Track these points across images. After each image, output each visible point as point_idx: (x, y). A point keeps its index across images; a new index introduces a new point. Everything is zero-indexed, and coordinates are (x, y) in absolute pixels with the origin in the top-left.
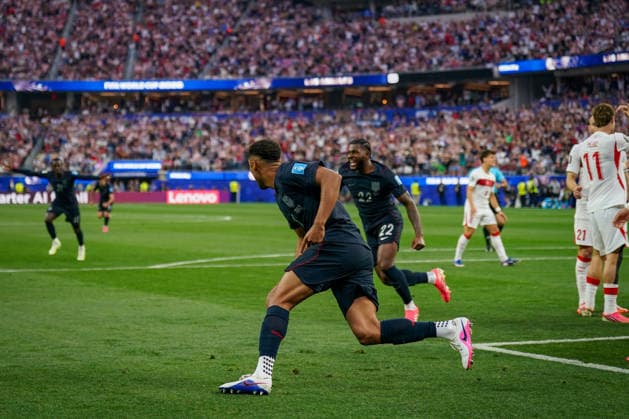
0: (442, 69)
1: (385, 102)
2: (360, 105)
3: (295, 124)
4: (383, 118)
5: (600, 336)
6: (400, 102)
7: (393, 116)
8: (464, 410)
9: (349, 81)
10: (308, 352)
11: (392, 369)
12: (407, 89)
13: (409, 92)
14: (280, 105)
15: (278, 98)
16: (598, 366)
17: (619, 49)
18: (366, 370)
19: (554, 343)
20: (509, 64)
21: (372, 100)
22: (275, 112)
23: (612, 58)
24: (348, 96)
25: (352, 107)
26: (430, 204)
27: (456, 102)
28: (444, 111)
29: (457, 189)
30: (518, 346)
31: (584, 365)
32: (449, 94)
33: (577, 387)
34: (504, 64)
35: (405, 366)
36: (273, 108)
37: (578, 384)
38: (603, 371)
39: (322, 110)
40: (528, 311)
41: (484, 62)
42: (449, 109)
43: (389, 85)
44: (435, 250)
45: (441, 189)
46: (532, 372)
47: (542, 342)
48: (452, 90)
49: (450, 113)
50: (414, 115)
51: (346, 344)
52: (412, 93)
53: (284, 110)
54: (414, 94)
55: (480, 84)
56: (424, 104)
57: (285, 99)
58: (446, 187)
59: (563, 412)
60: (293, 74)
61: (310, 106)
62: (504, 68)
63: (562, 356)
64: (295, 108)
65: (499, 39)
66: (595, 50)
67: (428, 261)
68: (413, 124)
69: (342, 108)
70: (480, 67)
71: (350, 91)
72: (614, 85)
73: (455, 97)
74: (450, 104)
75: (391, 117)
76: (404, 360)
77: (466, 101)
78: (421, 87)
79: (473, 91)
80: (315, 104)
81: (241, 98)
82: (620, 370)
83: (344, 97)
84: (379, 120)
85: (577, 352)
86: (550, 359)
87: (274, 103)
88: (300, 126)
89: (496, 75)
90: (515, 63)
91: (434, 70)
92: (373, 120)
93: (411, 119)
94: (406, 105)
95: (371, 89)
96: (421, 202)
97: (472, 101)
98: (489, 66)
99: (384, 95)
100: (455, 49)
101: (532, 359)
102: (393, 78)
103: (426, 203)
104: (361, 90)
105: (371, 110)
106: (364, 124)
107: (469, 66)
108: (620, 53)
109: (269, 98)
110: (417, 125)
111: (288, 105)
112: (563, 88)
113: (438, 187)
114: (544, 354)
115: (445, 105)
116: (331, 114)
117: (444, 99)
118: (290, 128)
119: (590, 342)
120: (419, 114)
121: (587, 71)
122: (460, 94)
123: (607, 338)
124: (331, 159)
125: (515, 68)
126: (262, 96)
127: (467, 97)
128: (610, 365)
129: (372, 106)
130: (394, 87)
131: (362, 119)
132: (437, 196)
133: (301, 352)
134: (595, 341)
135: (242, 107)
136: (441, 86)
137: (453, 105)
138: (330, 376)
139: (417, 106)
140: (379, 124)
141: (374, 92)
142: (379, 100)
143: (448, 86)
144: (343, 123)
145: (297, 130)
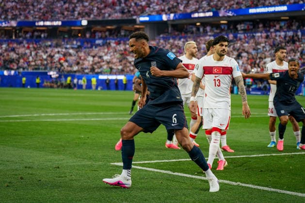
0: (110, 18)
1: (79, 35)
2: (66, 36)
3: (31, 46)
4: (79, 44)
5: (182, 158)
6: (88, 35)
7: (84, 42)
8: (109, 197)
9: (60, 23)
10: (29, 168)
11: (73, 176)
12: (92, 28)
13: (92, 30)
14: (24, 36)
15: (23, 32)
16: (180, 174)
17: (201, 10)
18: (60, 177)
19: (159, 163)
20: (144, 17)
21: (73, 33)
22: (21, 39)
23: (196, 15)
24: (60, 31)
25: (62, 37)
26: (101, 89)
27: (117, 36)
28: (111, 41)
29: (116, 82)
30: (140, 164)
31: (173, 173)
32: (113, 32)
33: (168, 185)
34: (142, 16)
35: (81, 174)
36: (20, 37)
37: (169, 184)
38: (181, 177)
39: (46, 39)
40: (147, 146)
41: (132, 15)
42: (113, 39)
43: (82, 26)
44: (102, 113)
45: (107, 82)
46: (146, 177)
47: (152, 162)
48: (115, 29)
49: (114, 41)
50: (95, 42)
51: (51, 163)
52: (94, 31)
53: (25, 38)
54: (95, 32)
55: (130, 27)
56: (100, 36)
57: (26, 32)
58: (110, 81)
59: (159, 198)
60: (31, 19)
61: (40, 37)
62: (142, 19)
63: (162, 169)
64: (32, 37)
65: (140, 4)
66: (189, 11)
67: (98, 119)
68: (94, 47)
69: (57, 38)
70: (130, 18)
71: (61, 29)
72: (198, 29)
73: (116, 33)
74: (114, 37)
75: (82, 43)
76: (80, 172)
77: (122, 36)
78: (99, 27)
79: (126, 30)
80: (42, 36)
81: (2, 31)
82: (190, 176)
83: (58, 32)
84: (76, 44)
85: (170, 166)
86: (156, 170)
87: (20, 34)
88: (34, 48)
89: (138, 22)
90: (147, 16)
91: (106, 19)
92: (73, 44)
93: (93, 45)
94: (90, 37)
95: (73, 28)
96: (97, 88)
97: (125, 36)
98: (134, 17)
99: (79, 31)
100: (118, 8)
101: (146, 171)
102: (84, 23)
103: (99, 89)
104: (67, 28)
105: (72, 39)
106: (68, 46)
107: (125, 17)
108: (200, 12)
109: (17, 32)
110: (96, 47)
111: (28, 36)
112: (171, 30)
113: (106, 80)
114: (153, 168)
115: (111, 37)
116: (51, 41)
117: (110, 35)
118: (28, 48)
119: (177, 162)
120: (97, 42)
121: (184, 21)
122: (119, 32)
123: (186, 160)
124: (50, 65)
125: (147, 19)
126: (14, 30)
127: (123, 33)
128: (186, 173)
129: (73, 37)
130: (84, 27)
131: (67, 44)
132: (105, 85)
133: (26, 168)
134: (179, 161)
135: (3, 36)
136: (109, 27)
137: (115, 37)
138: (40, 180)
139: (97, 37)
140: (76, 46)
141: (74, 29)
142: (76, 34)
143: (113, 27)
144: (57, 46)
145: (32, 49)
